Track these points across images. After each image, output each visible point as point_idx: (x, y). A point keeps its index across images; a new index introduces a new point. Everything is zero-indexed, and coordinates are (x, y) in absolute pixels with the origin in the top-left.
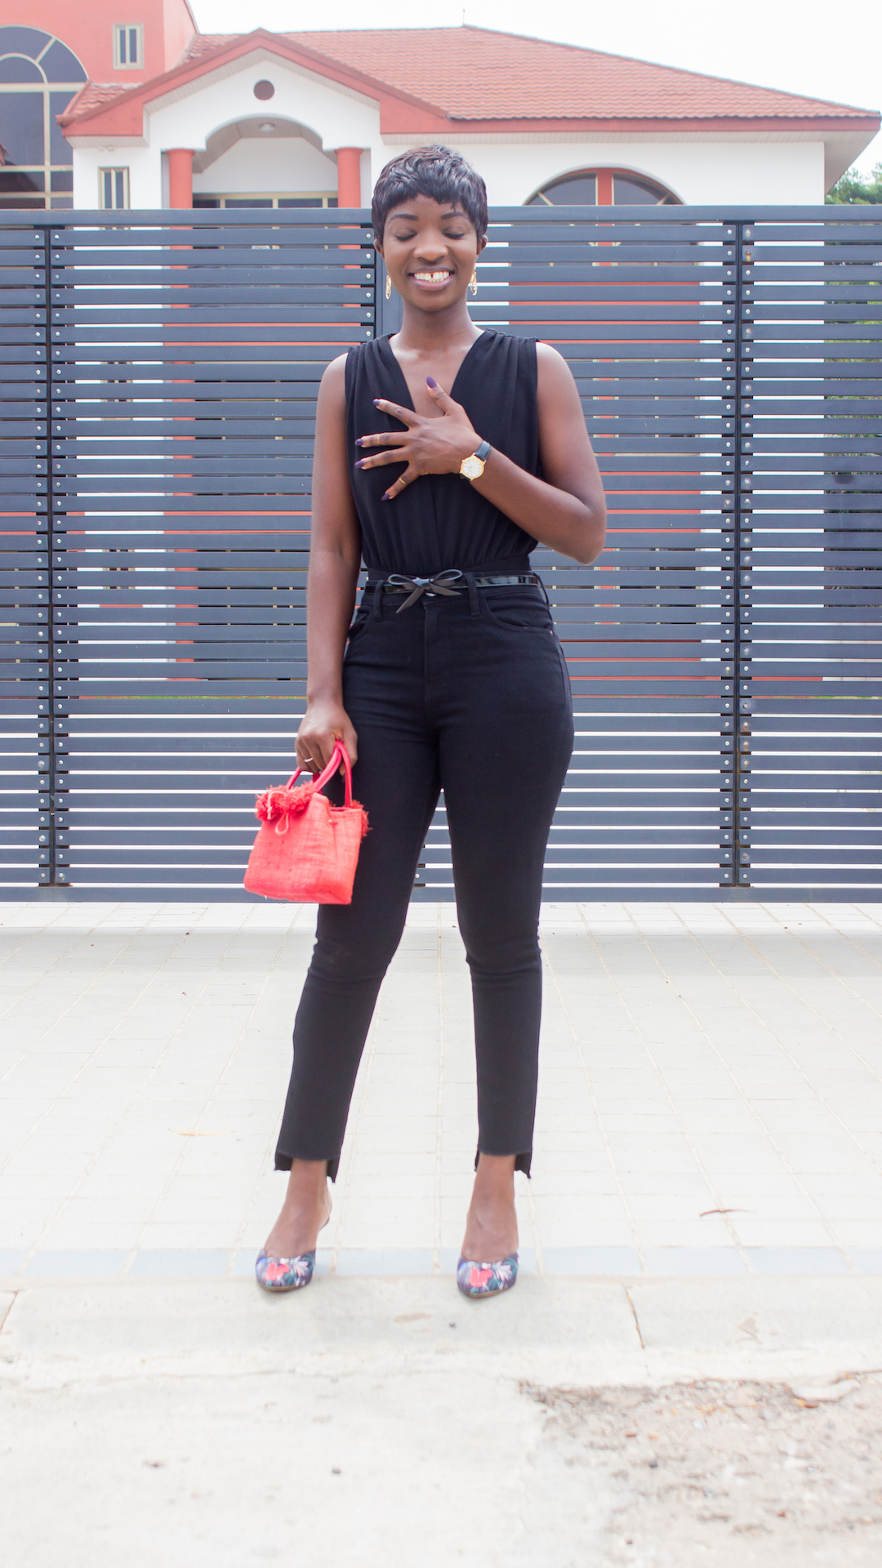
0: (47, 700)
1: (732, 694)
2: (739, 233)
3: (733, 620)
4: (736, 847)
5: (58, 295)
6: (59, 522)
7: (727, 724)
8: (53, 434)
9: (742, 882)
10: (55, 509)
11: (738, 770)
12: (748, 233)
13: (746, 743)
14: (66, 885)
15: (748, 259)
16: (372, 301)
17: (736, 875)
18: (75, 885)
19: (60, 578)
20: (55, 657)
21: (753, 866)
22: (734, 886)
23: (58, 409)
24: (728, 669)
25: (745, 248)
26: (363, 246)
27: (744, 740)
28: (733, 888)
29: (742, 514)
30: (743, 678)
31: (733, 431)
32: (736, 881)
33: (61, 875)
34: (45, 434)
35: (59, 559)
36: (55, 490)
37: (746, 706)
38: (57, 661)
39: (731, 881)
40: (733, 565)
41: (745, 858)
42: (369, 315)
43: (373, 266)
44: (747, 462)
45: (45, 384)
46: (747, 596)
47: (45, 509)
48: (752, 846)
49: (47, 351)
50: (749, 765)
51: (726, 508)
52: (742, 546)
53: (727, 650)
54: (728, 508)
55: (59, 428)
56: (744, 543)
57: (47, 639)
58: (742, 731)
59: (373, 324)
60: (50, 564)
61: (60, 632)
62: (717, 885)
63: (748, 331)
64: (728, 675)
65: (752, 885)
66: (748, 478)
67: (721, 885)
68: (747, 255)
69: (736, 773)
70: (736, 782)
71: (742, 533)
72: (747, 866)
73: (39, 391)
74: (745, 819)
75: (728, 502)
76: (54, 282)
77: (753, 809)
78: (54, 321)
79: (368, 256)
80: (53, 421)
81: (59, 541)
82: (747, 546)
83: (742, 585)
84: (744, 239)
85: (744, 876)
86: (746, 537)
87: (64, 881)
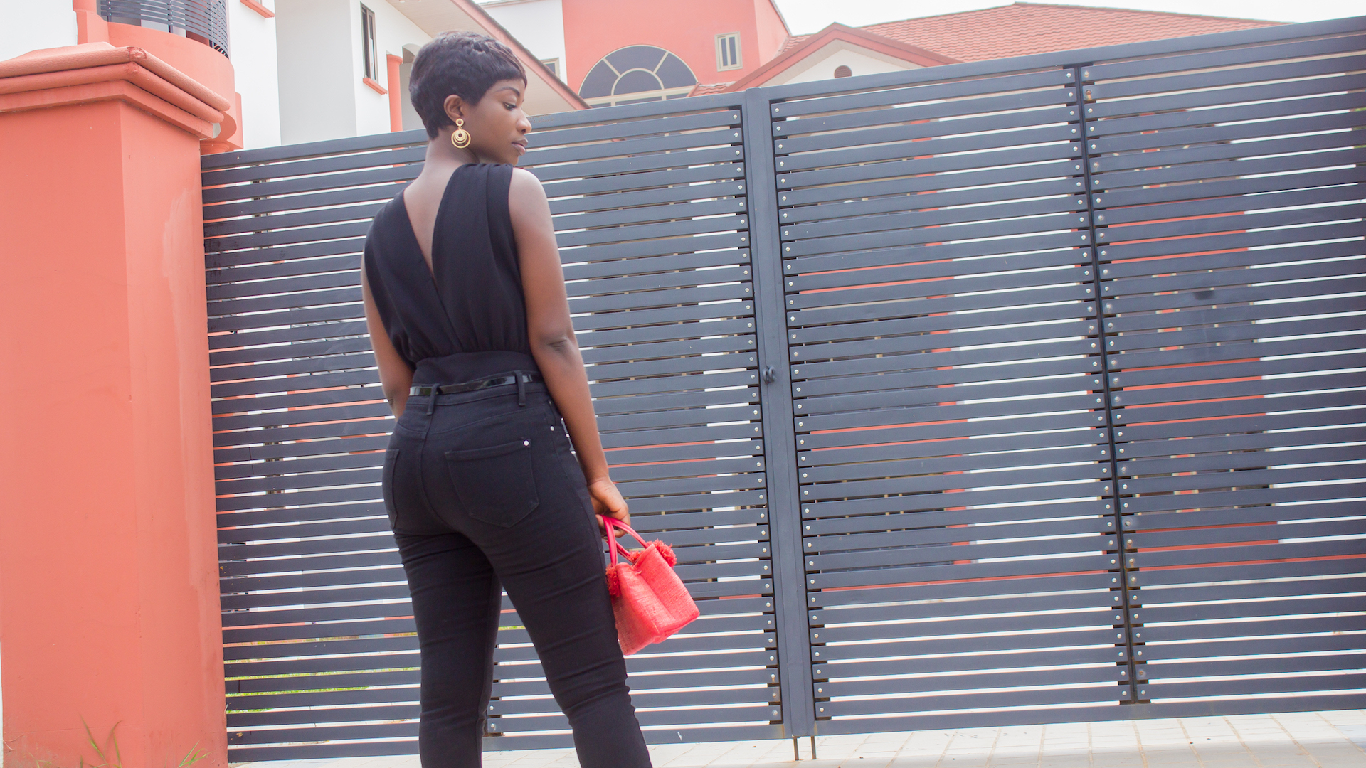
1: (1113, 512)
2: (1078, 75)
3: (1107, 441)
4: (1131, 664)
7: (1111, 542)
9: (1140, 698)
11: (1128, 588)
12: (1086, 74)
13: (1132, 560)
14: (498, 734)
15: (1089, 97)
16: (743, 175)
17: (1134, 692)
18: (507, 734)
21: (1151, 682)
22: (1134, 703)
24: (1107, 488)
25: (1085, 88)
26: (732, 126)
27: (1130, 557)
28: (1132, 705)
29: (1107, 338)
30: (1123, 496)
31: (1090, 260)
32: (1134, 698)
33: (493, 725)
37: (1128, 523)
39: (1129, 698)
40: (1102, 387)
41: (1142, 674)
42: (740, 187)
43: (742, 143)
44: (1107, 288)
46: (1119, 416)
48: (1149, 662)
50: (1137, 581)
51: (1090, 333)
52: (1109, 368)
53: (1105, 470)
54: (1092, 334)
56: (1111, 365)
58: (1126, 548)
59: (745, 195)
62: (1117, 703)
63: (1096, 164)
64: (1107, 494)
65: (1152, 701)
66: (1110, 303)
67: (1121, 703)
68: (1089, 94)
69: (1125, 590)
70: (1126, 599)
71: (1108, 356)
72: (1145, 682)
74: (1138, 635)
75: (1092, 327)
77: (1146, 625)
79: (736, 134)
82: (1114, 368)
83: (1113, 405)
84: (1083, 80)
85: (1143, 692)
86: (1112, 359)
87: (495, 731)
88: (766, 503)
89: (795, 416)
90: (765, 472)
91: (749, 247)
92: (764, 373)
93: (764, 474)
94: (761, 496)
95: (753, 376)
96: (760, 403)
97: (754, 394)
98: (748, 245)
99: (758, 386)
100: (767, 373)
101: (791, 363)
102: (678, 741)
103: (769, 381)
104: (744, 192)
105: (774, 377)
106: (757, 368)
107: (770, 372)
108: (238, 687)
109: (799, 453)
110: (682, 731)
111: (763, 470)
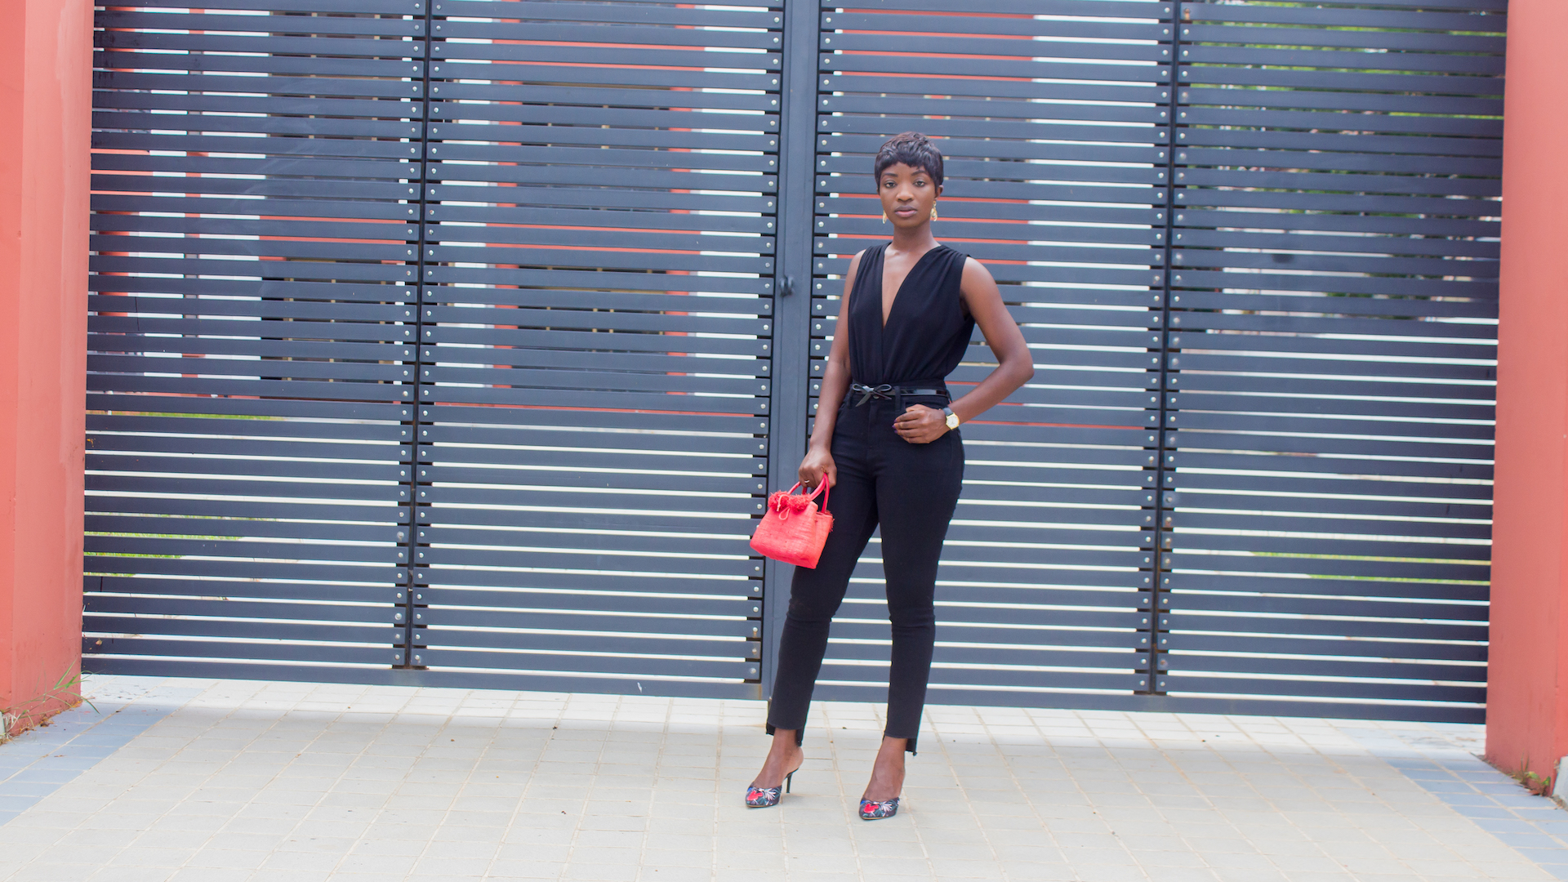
0: (410, 466)
1: (1154, 486)
3: (1158, 406)
4: (1154, 652)
5: (438, 27)
6: (430, 273)
7: (1149, 518)
8: (427, 177)
9: (1158, 690)
10: (426, 259)
11: (1159, 569)
13: (1168, 540)
14: (423, 668)
15: (1187, 17)
16: (779, 47)
17: (1152, 682)
18: (432, 668)
19: (429, 333)
20: (420, 420)
21: (1171, 673)
22: (1149, 694)
23: (434, 150)
24: (1151, 458)
25: (1184, 6)
27: (1166, 536)
28: (1149, 696)
29: (1172, 292)
30: (1167, 469)
31: (1164, 202)
32: (1153, 689)
33: (418, 657)
34: (418, 177)
35: (429, 313)
36: (427, 238)
37: (1170, 499)
38: (423, 423)
39: (1145, 689)
40: (1160, 346)
41: (1163, 664)
43: (783, 10)
44: (1179, 236)
45: (421, 123)
46: (1174, 381)
47: (416, 258)
48: (1171, 652)
49: (424, 87)
50: (1170, 564)
51: (1155, 284)
52: (1171, 326)
53: (1151, 438)
54: (1157, 285)
55: (434, 170)
56: (1173, 323)
57: (412, 400)
58: (1164, 526)
60: (419, 317)
61: (426, 392)
62: (1131, 692)
63: (1184, 94)
64: (1151, 465)
65: (1169, 693)
66: (1180, 253)
67: (1136, 692)
68: (1187, 12)
69: (1156, 572)
70: (1156, 581)
71: (1171, 312)
72: (1164, 672)
73: (413, 130)
74: (1165, 621)
75: (1157, 278)
76: (434, 13)
77: (1174, 612)
78: (433, 55)
80: (428, 163)
81: (430, 293)
82: (1176, 327)
85: (1163, 684)
86: (1175, 316)
87: (420, 663)
88: (766, 432)
89: (811, 337)
90: (770, 397)
91: (779, 133)
92: (783, 284)
93: (768, 399)
94: (763, 425)
95: (767, 285)
96: (772, 317)
97: (767, 306)
98: (777, 130)
99: (772, 297)
100: (786, 285)
101: (814, 276)
102: (637, 692)
103: (787, 293)
104: (779, 68)
105: (793, 290)
106: (773, 276)
107: (790, 283)
108: (101, 584)
109: (811, 380)
110: (643, 682)
111: (768, 394)
